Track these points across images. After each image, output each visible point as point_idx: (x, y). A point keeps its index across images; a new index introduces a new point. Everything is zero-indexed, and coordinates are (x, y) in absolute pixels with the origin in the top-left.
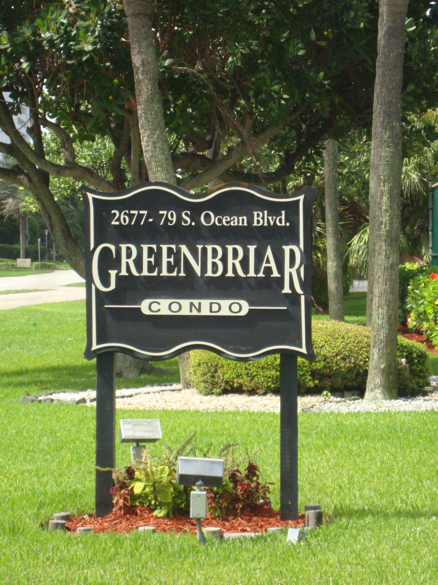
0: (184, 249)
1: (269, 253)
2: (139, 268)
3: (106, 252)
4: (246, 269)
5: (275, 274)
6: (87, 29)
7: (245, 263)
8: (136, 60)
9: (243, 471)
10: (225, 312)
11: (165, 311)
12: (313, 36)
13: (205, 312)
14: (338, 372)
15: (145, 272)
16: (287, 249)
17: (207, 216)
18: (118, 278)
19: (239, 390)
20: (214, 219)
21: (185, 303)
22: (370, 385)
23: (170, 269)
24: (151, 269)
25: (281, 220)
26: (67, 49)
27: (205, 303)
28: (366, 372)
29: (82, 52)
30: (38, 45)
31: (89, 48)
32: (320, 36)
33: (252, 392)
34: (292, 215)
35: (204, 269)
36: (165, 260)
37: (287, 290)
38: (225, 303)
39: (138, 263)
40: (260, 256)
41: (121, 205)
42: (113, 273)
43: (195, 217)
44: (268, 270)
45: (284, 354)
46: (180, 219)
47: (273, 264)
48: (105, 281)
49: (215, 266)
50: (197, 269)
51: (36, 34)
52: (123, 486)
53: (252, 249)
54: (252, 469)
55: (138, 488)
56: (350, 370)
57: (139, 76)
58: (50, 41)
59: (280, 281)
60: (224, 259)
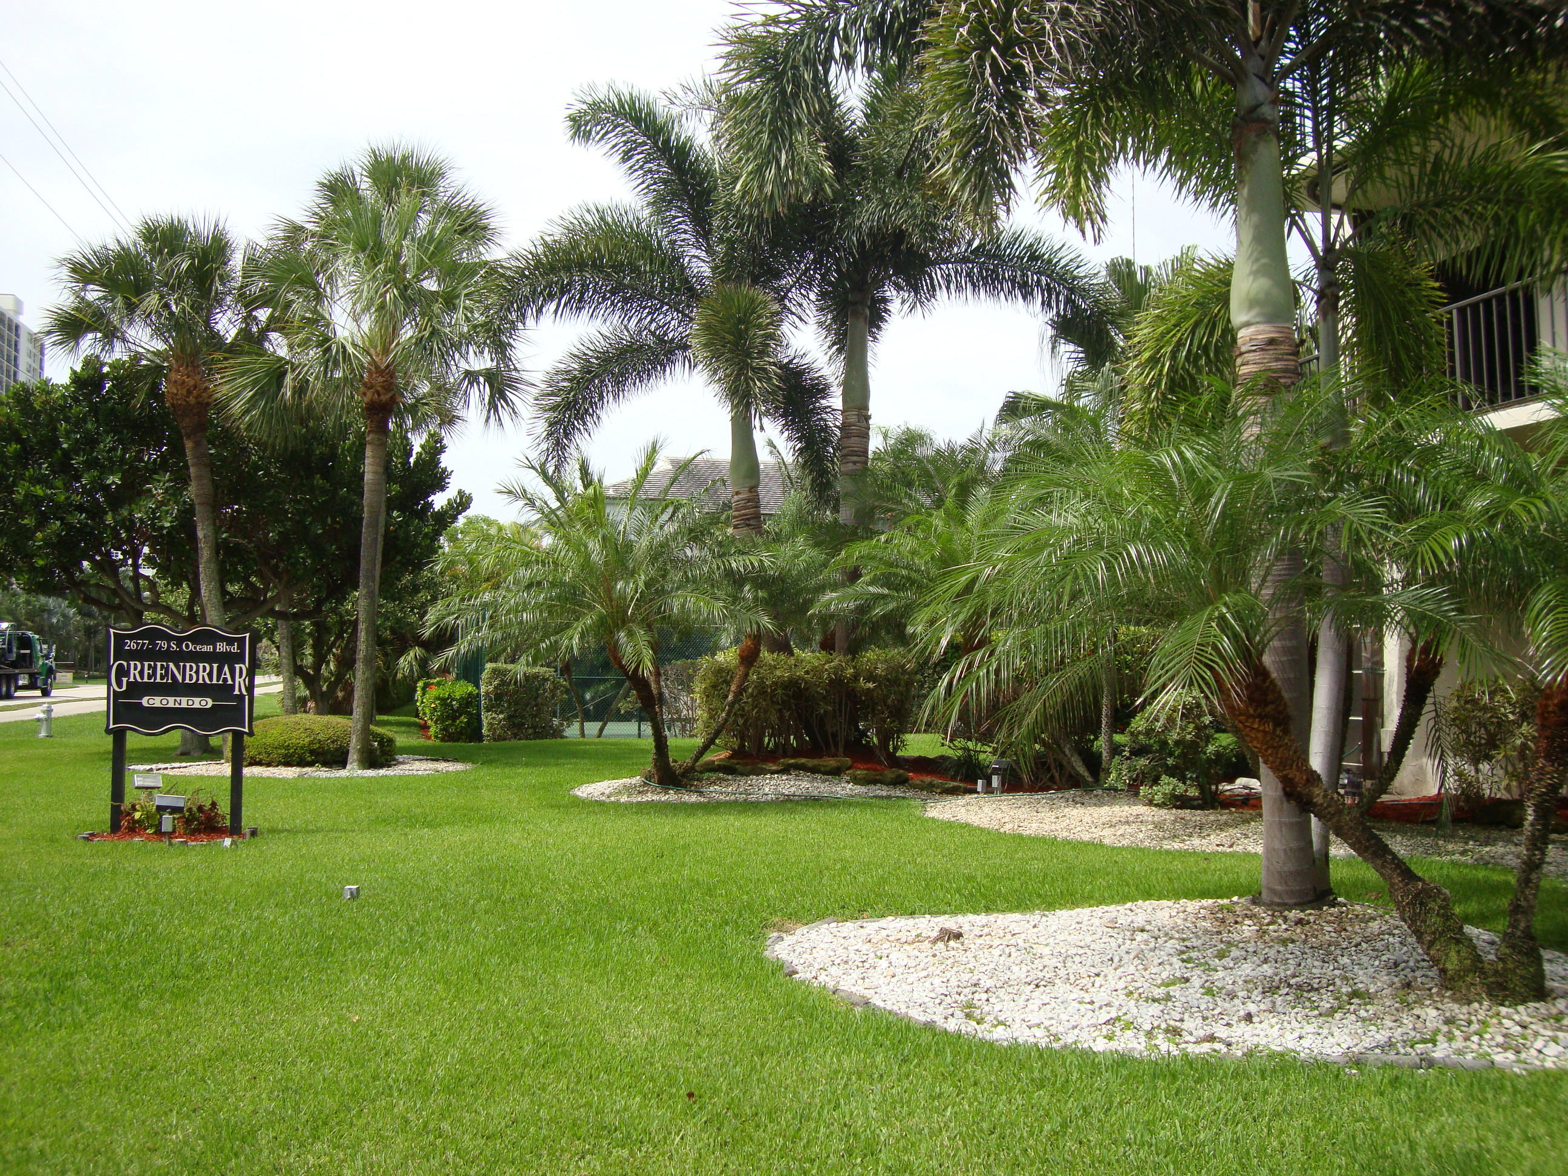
0: (171, 665)
1: (226, 668)
2: (142, 677)
3: (120, 666)
4: (211, 679)
5: (230, 682)
6: (167, 512)
7: (210, 675)
8: (200, 534)
9: (208, 806)
10: (197, 705)
11: (158, 704)
12: (329, 520)
13: (184, 705)
14: (329, 751)
15: (146, 680)
16: (237, 666)
17: (187, 646)
18: (128, 683)
19: (259, 763)
20: (191, 647)
21: (171, 699)
22: (350, 760)
23: (162, 678)
24: (149, 677)
25: (235, 649)
26: (153, 525)
27: (184, 700)
28: (348, 752)
29: (163, 527)
30: (133, 522)
31: (167, 525)
32: (334, 522)
33: (269, 765)
34: (242, 646)
35: (184, 678)
36: (159, 672)
37: (237, 692)
38: (197, 700)
39: (141, 673)
40: (220, 670)
41: (131, 637)
42: (125, 680)
43: (179, 645)
44: (225, 680)
45: (235, 732)
46: (169, 646)
47: (228, 676)
48: (120, 685)
49: (191, 676)
50: (180, 678)
51: (131, 514)
52: (129, 814)
53: (215, 666)
54: (214, 804)
55: (137, 815)
56: (337, 750)
57: (202, 545)
58: (141, 519)
59: (233, 686)
60: (197, 672)
